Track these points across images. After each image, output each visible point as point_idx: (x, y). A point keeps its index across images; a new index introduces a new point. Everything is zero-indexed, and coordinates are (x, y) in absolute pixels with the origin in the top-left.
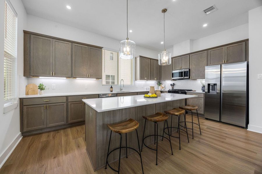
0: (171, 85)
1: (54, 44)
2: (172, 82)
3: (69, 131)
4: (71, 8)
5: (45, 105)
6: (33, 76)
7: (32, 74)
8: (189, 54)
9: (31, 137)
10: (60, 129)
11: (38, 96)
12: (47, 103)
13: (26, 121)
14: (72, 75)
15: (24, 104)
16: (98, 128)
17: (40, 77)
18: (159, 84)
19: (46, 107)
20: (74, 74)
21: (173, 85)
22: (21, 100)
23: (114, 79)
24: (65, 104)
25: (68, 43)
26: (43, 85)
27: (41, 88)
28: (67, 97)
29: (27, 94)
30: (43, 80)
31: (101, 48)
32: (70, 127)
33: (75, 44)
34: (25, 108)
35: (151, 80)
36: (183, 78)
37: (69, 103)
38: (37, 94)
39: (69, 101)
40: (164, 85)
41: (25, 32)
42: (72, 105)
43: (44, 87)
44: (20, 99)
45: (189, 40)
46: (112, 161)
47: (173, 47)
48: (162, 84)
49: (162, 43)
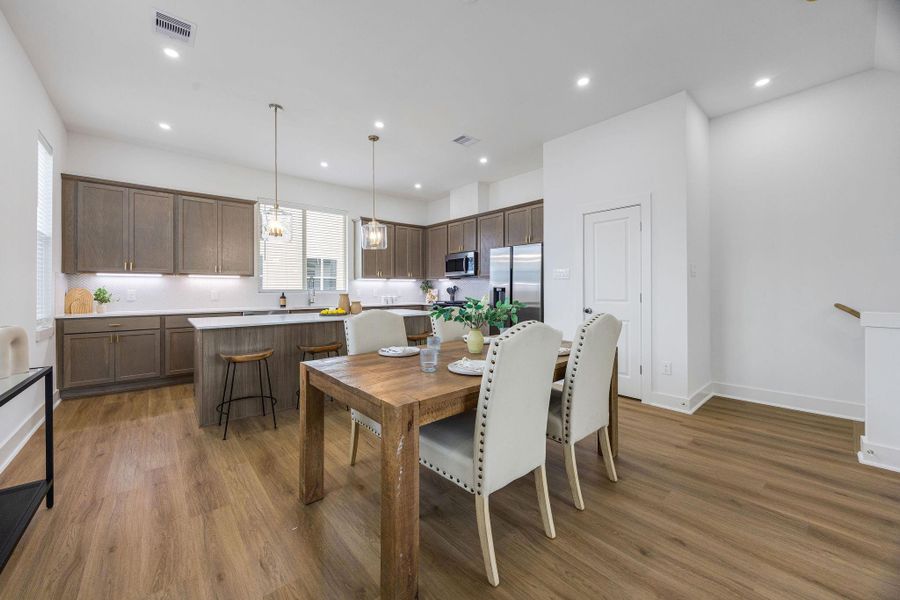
0: (449, 290)
1: (132, 200)
2: (449, 284)
3: (167, 391)
4: (172, 127)
5: (111, 335)
6: (84, 272)
7: (80, 268)
8: (476, 217)
9: (81, 401)
10: (148, 388)
11: (95, 314)
12: (117, 329)
13: (69, 367)
14: (176, 267)
15: (66, 331)
16: (205, 360)
17: (98, 274)
18: (427, 286)
19: (115, 339)
20: (180, 267)
21: (452, 291)
22: (60, 323)
23: (333, 272)
24: (158, 334)
25: (166, 195)
26: (104, 292)
27: (101, 298)
28: (162, 317)
29: (69, 310)
30: (105, 281)
31: (252, 203)
32: (170, 385)
33: (184, 197)
34: (67, 339)
35: (395, 277)
36: (463, 273)
37: (167, 331)
38: (91, 311)
39: (167, 326)
40: (436, 290)
41: (65, 178)
42: (175, 336)
43: (107, 296)
44: (57, 320)
45: (476, 184)
46: (235, 418)
47: (449, 195)
48: (431, 288)
49: (418, 186)
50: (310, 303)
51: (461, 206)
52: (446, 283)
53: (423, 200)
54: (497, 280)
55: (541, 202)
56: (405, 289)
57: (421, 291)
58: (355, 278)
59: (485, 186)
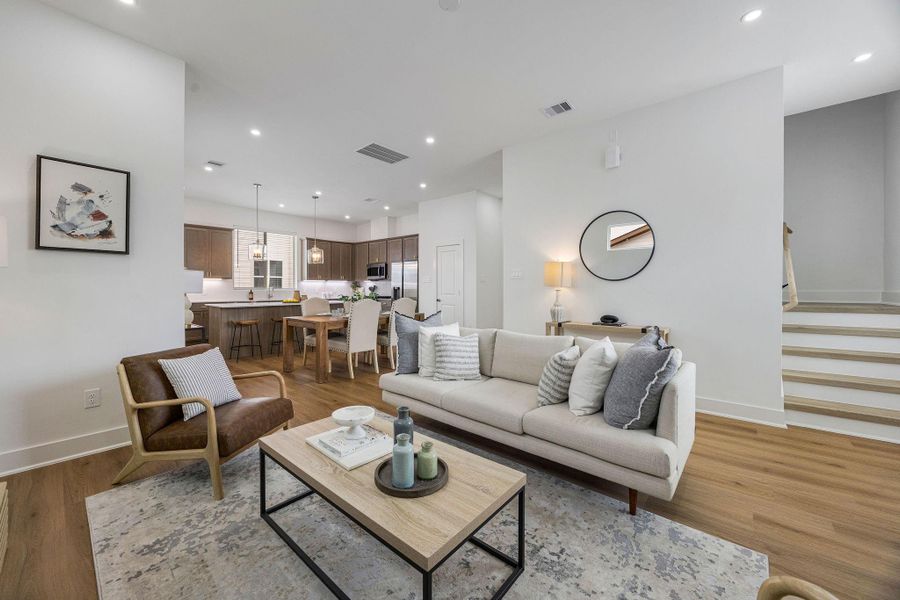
0: (370, 289)
2: (370, 284)
8: (387, 240)
18: (356, 285)
21: (373, 289)
35: (332, 279)
36: (378, 277)
40: (362, 288)
45: (387, 218)
47: (370, 222)
48: (359, 287)
49: (347, 217)
50: (270, 297)
51: (377, 232)
52: (368, 284)
53: (354, 225)
54: (395, 282)
55: (417, 235)
56: (339, 287)
57: (351, 289)
58: (302, 279)
59: (393, 220)
